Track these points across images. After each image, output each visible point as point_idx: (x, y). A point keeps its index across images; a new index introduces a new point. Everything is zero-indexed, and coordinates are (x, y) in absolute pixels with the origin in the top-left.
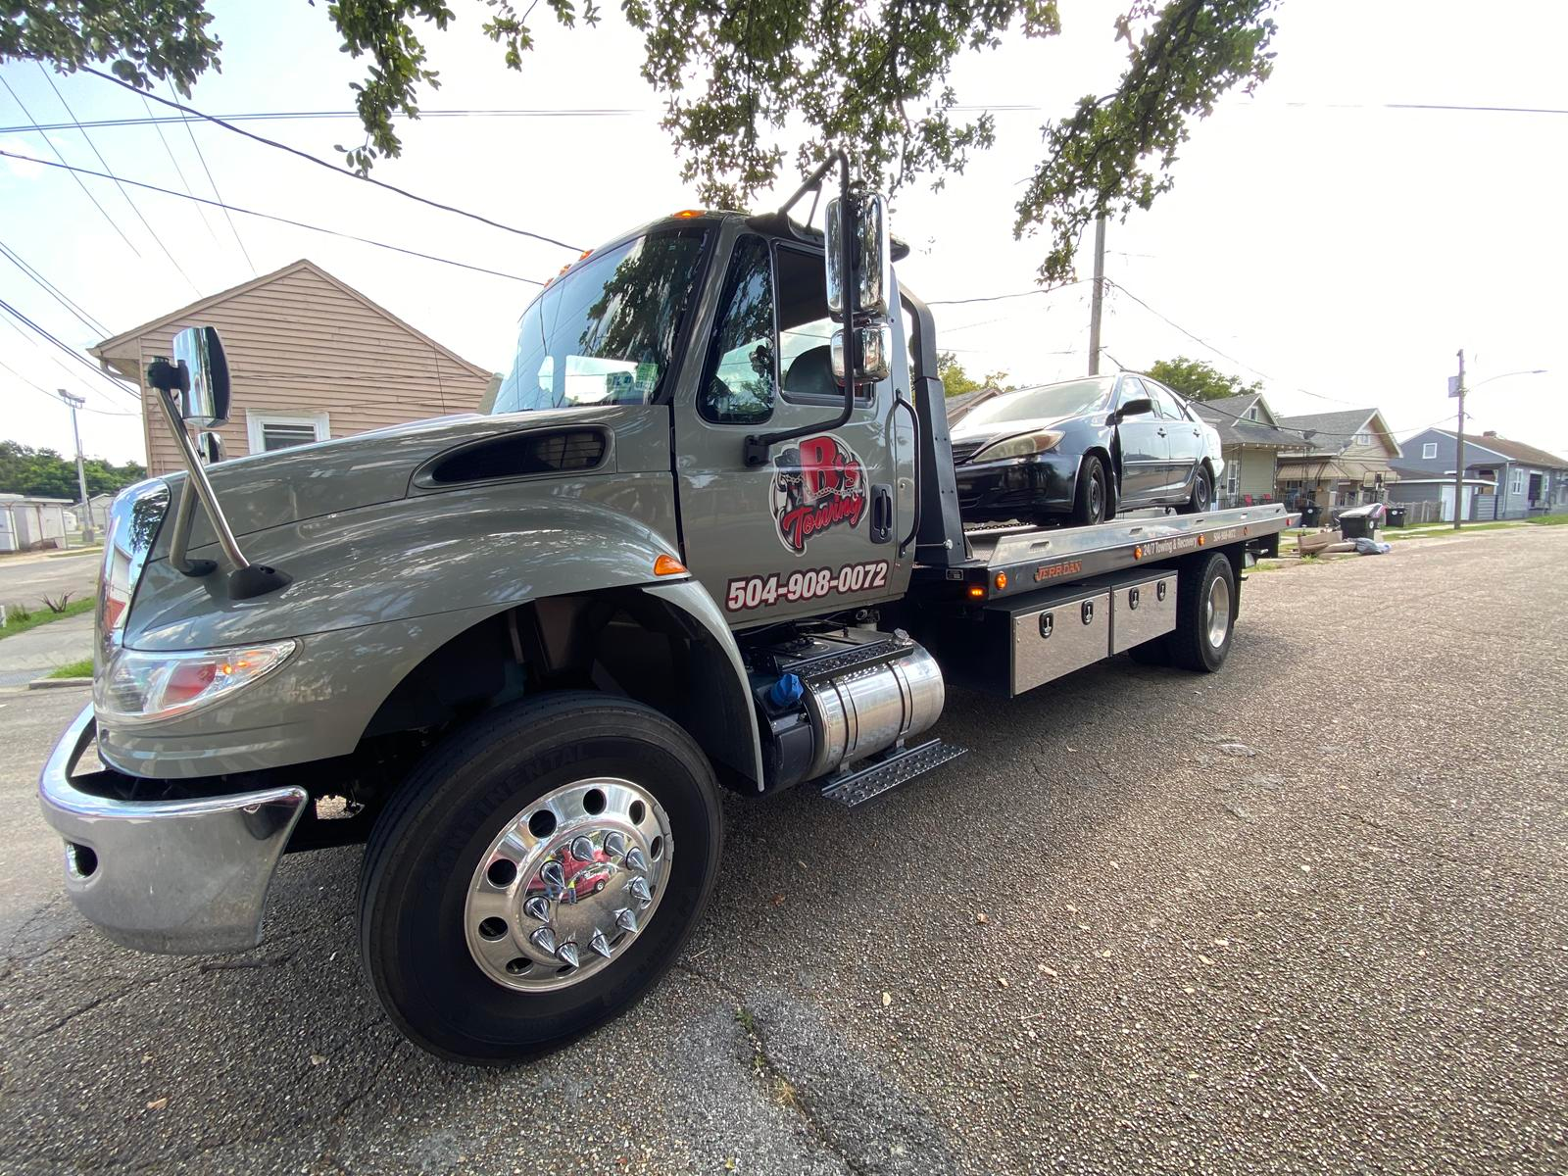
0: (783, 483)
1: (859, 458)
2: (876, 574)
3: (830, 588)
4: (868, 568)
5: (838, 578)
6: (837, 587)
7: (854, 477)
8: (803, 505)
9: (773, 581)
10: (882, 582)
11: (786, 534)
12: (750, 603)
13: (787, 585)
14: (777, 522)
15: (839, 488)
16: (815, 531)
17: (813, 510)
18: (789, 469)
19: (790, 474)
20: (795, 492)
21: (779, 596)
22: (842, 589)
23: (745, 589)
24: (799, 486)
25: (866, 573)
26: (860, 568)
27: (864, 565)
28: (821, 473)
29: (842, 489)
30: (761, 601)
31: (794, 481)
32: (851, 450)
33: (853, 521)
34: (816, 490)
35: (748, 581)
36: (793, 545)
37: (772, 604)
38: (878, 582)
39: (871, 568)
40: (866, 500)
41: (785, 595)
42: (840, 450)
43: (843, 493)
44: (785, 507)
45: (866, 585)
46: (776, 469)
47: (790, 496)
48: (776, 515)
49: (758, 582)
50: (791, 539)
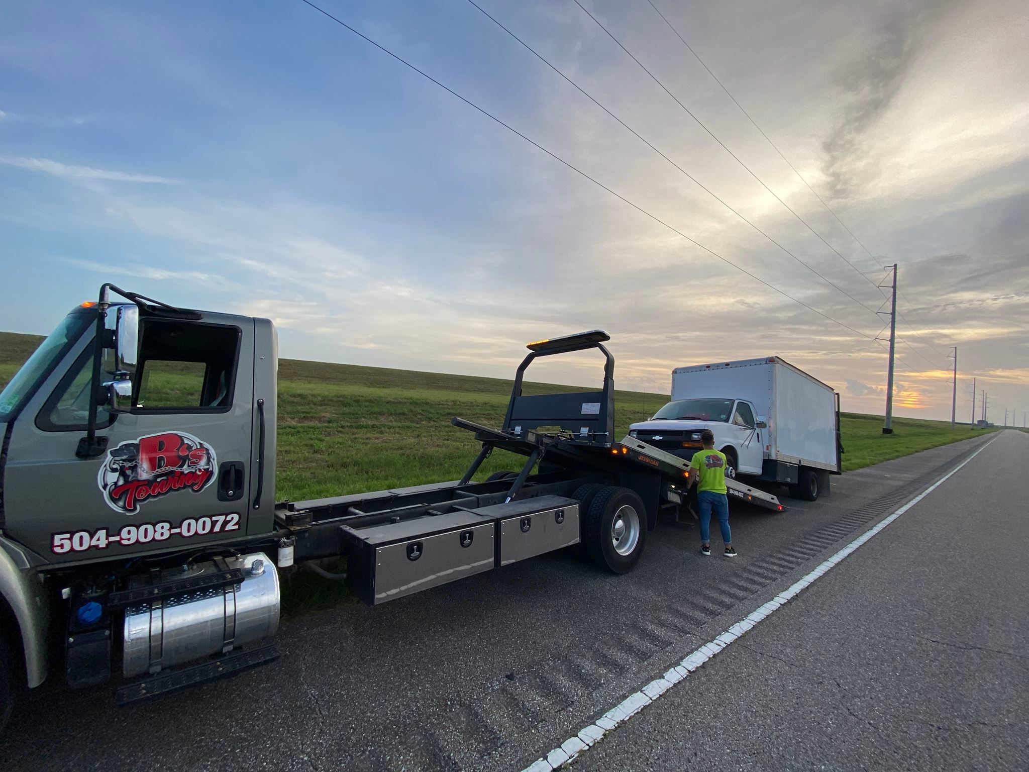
0: (115, 466)
1: (206, 445)
2: (226, 523)
3: (171, 535)
4: (214, 519)
5: (180, 526)
6: (180, 534)
7: (200, 457)
8: (139, 481)
9: (102, 534)
10: (236, 527)
11: (115, 501)
12: (77, 547)
13: (119, 534)
14: (106, 494)
15: (182, 466)
16: (149, 496)
17: (148, 483)
18: (124, 457)
19: (124, 460)
20: (129, 472)
21: (110, 543)
22: (185, 533)
23: (71, 539)
24: (134, 468)
25: (214, 523)
26: (208, 520)
27: (210, 517)
28: (161, 459)
29: (185, 467)
30: (90, 547)
31: (128, 464)
32: (197, 440)
33: (196, 488)
34: (153, 468)
35: (72, 534)
36: (124, 507)
37: (103, 548)
38: (229, 527)
39: (221, 519)
40: (212, 473)
41: (119, 542)
42: (186, 441)
43: (186, 469)
44: (116, 483)
45: (217, 529)
46: (109, 457)
47: (122, 472)
48: (105, 487)
49: (86, 535)
50: (121, 503)
